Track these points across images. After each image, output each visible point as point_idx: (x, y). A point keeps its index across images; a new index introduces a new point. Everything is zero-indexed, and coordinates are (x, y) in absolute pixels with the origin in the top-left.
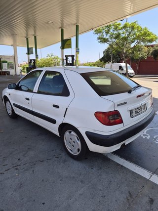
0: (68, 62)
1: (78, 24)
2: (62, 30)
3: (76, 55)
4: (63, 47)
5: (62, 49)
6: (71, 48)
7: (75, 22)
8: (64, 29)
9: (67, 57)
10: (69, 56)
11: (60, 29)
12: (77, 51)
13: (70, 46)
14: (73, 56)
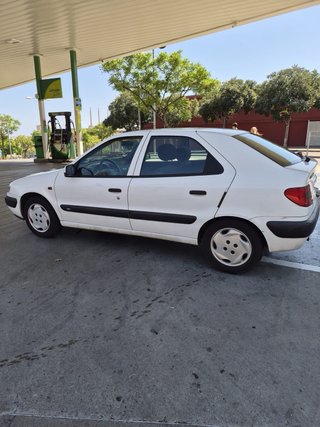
0: (58, 127)
1: (74, 49)
2: (37, 60)
3: (76, 112)
4: (41, 96)
5: (39, 99)
6: (61, 97)
7: (68, 45)
8: (41, 57)
9: (53, 116)
10: (60, 114)
11: (32, 58)
12: (78, 104)
13: (58, 94)
14: (67, 115)
